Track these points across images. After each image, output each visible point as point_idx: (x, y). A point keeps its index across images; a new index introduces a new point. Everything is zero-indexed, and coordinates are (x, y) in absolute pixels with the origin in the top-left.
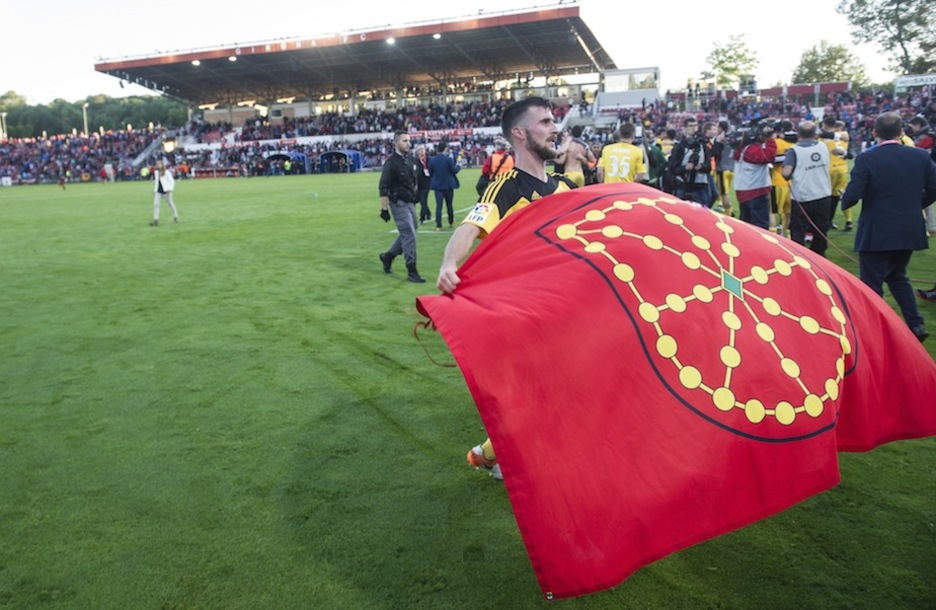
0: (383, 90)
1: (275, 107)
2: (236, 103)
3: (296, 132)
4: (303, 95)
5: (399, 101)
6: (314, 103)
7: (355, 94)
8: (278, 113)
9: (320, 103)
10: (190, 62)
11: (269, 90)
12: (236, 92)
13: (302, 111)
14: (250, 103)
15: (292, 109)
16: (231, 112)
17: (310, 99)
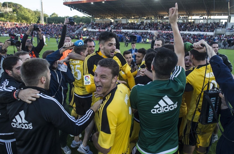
0: (150, 17)
1: (116, 20)
2: (105, 18)
3: (122, 28)
4: (125, 17)
5: (155, 21)
6: (128, 19)
7: (141, 17)
8: (117, 22)
9: (130, 19)
10: (90, 3)
11: (115, 14)
12: (105, 14)
13: (124, 21)
14: (109, 18)
15: (121, 21)
16: (103, 20)
17: (127, 18)
